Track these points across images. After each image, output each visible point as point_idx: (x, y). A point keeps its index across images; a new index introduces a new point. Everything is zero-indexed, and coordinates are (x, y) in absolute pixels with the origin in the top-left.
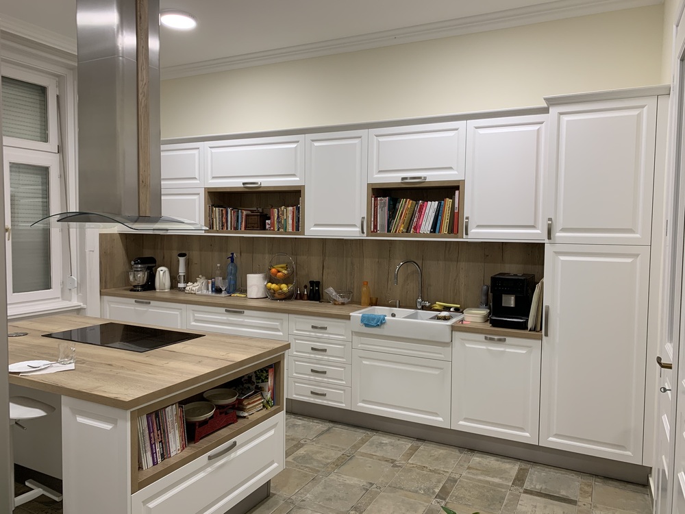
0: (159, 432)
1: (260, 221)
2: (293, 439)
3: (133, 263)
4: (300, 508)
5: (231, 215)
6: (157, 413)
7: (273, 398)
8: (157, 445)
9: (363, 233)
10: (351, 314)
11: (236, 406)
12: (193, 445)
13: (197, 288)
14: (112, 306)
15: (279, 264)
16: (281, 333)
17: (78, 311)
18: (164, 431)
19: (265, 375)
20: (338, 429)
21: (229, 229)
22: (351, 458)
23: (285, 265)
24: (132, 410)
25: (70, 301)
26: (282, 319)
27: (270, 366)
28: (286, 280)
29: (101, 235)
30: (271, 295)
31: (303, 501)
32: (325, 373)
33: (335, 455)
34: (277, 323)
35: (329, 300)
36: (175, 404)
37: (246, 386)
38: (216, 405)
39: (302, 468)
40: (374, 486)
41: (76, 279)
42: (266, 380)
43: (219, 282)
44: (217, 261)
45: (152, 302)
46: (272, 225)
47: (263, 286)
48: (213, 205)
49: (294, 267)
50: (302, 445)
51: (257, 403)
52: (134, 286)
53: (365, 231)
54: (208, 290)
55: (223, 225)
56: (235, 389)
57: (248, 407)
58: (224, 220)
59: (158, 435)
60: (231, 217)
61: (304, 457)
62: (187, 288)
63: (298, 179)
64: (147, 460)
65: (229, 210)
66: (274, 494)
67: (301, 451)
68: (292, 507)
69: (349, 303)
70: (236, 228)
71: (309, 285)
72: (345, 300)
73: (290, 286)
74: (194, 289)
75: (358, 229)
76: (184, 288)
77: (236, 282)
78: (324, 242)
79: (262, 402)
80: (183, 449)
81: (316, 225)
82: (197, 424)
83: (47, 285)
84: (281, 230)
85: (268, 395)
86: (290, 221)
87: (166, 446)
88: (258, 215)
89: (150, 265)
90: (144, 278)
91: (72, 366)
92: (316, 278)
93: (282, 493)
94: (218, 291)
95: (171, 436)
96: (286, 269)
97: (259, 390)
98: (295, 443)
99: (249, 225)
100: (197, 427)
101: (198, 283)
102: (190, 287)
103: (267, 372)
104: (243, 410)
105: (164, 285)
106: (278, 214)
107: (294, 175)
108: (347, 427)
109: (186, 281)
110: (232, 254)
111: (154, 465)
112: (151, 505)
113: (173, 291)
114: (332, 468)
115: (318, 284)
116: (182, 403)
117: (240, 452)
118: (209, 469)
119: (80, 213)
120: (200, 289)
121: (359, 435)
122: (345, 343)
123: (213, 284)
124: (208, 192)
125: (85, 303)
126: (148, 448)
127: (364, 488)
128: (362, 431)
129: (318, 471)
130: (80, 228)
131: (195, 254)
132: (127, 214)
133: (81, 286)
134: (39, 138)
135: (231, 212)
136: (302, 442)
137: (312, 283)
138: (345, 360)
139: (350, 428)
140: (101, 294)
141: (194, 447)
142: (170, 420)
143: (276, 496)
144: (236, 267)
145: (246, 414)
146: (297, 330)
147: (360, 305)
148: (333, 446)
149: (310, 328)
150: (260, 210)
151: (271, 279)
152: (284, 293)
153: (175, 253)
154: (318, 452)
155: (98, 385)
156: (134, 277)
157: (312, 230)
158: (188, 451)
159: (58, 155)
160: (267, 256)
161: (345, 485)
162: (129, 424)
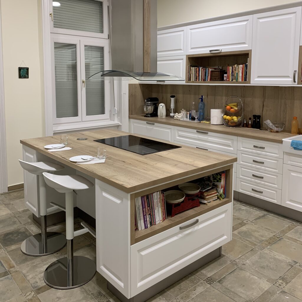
0: (149, 208)
1: (220, 75)
2: (238, 219)
3: (146, 101)
4: (241, 269)
5: (202, 71)
6: (147, 197)
7: (224, 192)
8: (148, 216)
9: (295, 81)
10: (283, 140)
11: (199, 196)
12: (170, 218)
13: (181, 116)
14: (134, 124)
15: (232, 103)
16: (232, 149)
17: (118, 126)
18: (152, 208)
19: (219, 177)
20: (271, 216)
21: (200, 80)
22: (280, 239)
23: (236, 104)
24: (132, 193)
25: (114, 121)
26: (233, 140)
27: (223, 172)
28: (237, 114)
29: (130, 85)
30: (226, 123)
31: (244, 264)
32: (262, 178)
33: (268, 235)
34: (229, 142)
35: (267, 129)
36: (159, 191)
37: (207, 182)
38: (186, 194)
39: (244, 240)
40: (298, 264)
41: (117, 109)
42: (220, 181)
43: (194, 113)
44: (193, 101)
45: (155, 123)
46: (228, 77)
47: (221, 117)
48: (191, 66)
49: (243, 105)
50: (245, 224)
51: (213, 195)
52: (147, 114)
53: (296, 80)
54: (187, 118)
55: (197, 78)
56: (199, 184)
57: (207, 197)
58: (197, 75)
59: (148, 210)
60: (202, 73)
61: (245, 232)
62: (175, 116)
63: (247, 45)
64: (141, 224)
65: (201, 68)
66: (224, 256)
67: (244, 228)
68: (236, 267)
69: (282, 131)
70: (204, 80)
71: (252, 118)
72: (279, 129)
73: (239, 118)
74: (179, 117)
75: (291, 79)
76: (174, 116)
77: (204, 114)
78: (264, 89)
79: (217, 195)
80: (164, 220)
81: (259, 77)
82: (173, 205)
83: (103, 112)
84: (234, 81)
85: (221, 191)
86: (240, 75)
87: (153, 217)
88: (218, 71)
89: (155, 102)
90: (152, 109)
91: (103, 161)
92: (257, 113)
93: (230, 256)
94: (193, 119)
95: (156, 211)
96: (237, 106)
97: (215, 187)
98: (240, 221)
99: (213, 78)
100: (173, 207)
101: (181, 114)
102: (177, 115)
103: (221, 175)
104: (204, 198)
105: (163, 114)
106: (232, 70)
107: (244, 43)
108: (277, 216)
109: (175, 112)
110: (202, 96)
111: (145, 228)
112: (143, 253)
113: (167, 117)
114: (266, 244)
115: (259, 117)
116: (163, 191)
117: (201, 226)
118: (180, 235)
119: (113, 71)
120: (182, 117)
121: (287, 223)
122: (278, 159)
123: (190, 115)
124: (188, 58)
125: (121, 122)
126: (142, 217)
127: (290, 264)
128: (289, 221)
129: (255, 245)
130: (119, 80)
131: (180, 96)
132: (137, 71)
133: (119, 113)
134: (99, 31)
135: (202, 70)
136: (245, 222)
137: (255, 116)
138: (277, 171)
139: (280, 218)
140: (129, 118)
141: (171, 220)
142: (156, 201)
143: (225, 257)
144: (204, 104)
145: (206, 202)
146: (243, 147)
147: (291, 133)
148: (267, 229)
149: (252, 147)
150: (221, 68)
151: (226, 113)
152: (234, 122)
153: (169, 95)
154: (255, 231)
155: (115, 174)
156: (146, 109)
157: (256, 80)
158: (167, 222)
159: (108, 40)
160: (224, 98)
161: (275, 259)
162: (129, 202)
